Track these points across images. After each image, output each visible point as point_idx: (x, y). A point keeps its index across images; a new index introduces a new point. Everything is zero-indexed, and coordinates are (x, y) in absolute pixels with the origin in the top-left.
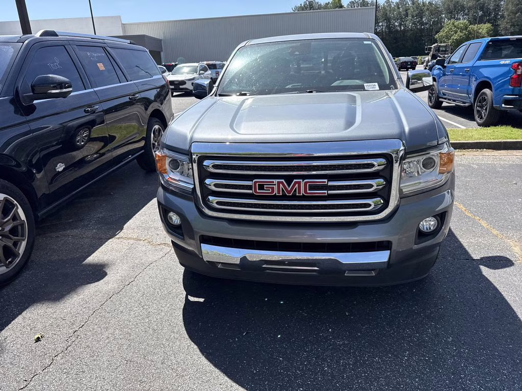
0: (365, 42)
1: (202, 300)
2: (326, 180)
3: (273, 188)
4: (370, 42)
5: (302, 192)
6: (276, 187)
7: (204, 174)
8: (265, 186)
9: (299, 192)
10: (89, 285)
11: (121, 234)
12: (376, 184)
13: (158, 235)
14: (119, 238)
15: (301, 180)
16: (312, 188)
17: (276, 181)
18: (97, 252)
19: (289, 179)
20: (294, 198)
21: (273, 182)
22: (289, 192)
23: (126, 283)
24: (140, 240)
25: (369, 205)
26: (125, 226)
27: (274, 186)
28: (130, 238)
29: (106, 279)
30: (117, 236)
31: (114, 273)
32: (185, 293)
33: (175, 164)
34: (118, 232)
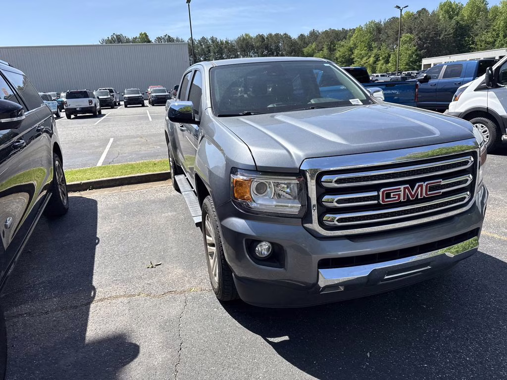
1: (286, 338)
2: (441, 180)
3: (399, 195)
5: (424, 194)
6: (402, 193)
8: (392, 194)
9: (421, 195)
10: (128, 366)
11: (99, 294)
14: (101, 300)
15: (423, 183)
17: (402, 187)
19: (412, 183)
21: (400, 188)
22: (413, 196)
23: (177, 348)
24: (134, 295)
25: (465, 198)
27: (400, 192)
30: (96, 298)
31: (145, 342)
32: (259, 337)
33: (261, 189)
34: (92, 293)
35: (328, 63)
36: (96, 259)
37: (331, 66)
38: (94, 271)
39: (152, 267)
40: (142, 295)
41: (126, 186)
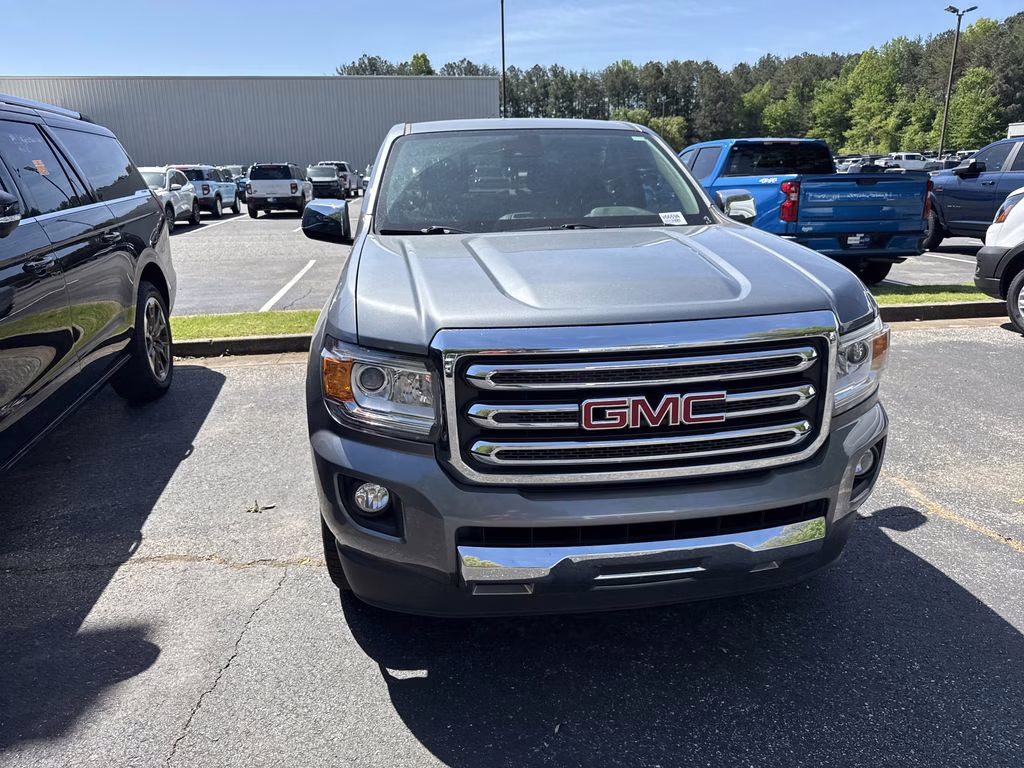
0: (635, 138)
1: (423, 673)
2: (724, 393)
3: (623, 416)
4: (642, 139)
5: (681, 417)
6: (629, 412)
7: (469, 395)
8: (608, 411)
9: (675, 419)
10: (125, 682)
11: (143, 550)
12: (804, 394)
13: (236, 542)
14: (141, 560)
15: (678, 396)
16: (699, 408)
17: (629, 400)
18: (101, 599)
19: (654, 395)
20: (665, 430)
21: (624, 402)
22: (654, 420)
23: (222, 663)
24: (199, 559)
25: (793, 434)
26: (145, 530)
27: (626, 410)
28: (170, 558)
29: (161, 659)
30: (136, 556)
31: (175, 644)
32: (374, 664)
33: (373, 379)
34: (133, 547)
35: (644, 134)
36: (169, 485)
37: (648, 141)
38: (155, 507)
39: (256, 511)
40: (214, 560)
41: (292, 354)
